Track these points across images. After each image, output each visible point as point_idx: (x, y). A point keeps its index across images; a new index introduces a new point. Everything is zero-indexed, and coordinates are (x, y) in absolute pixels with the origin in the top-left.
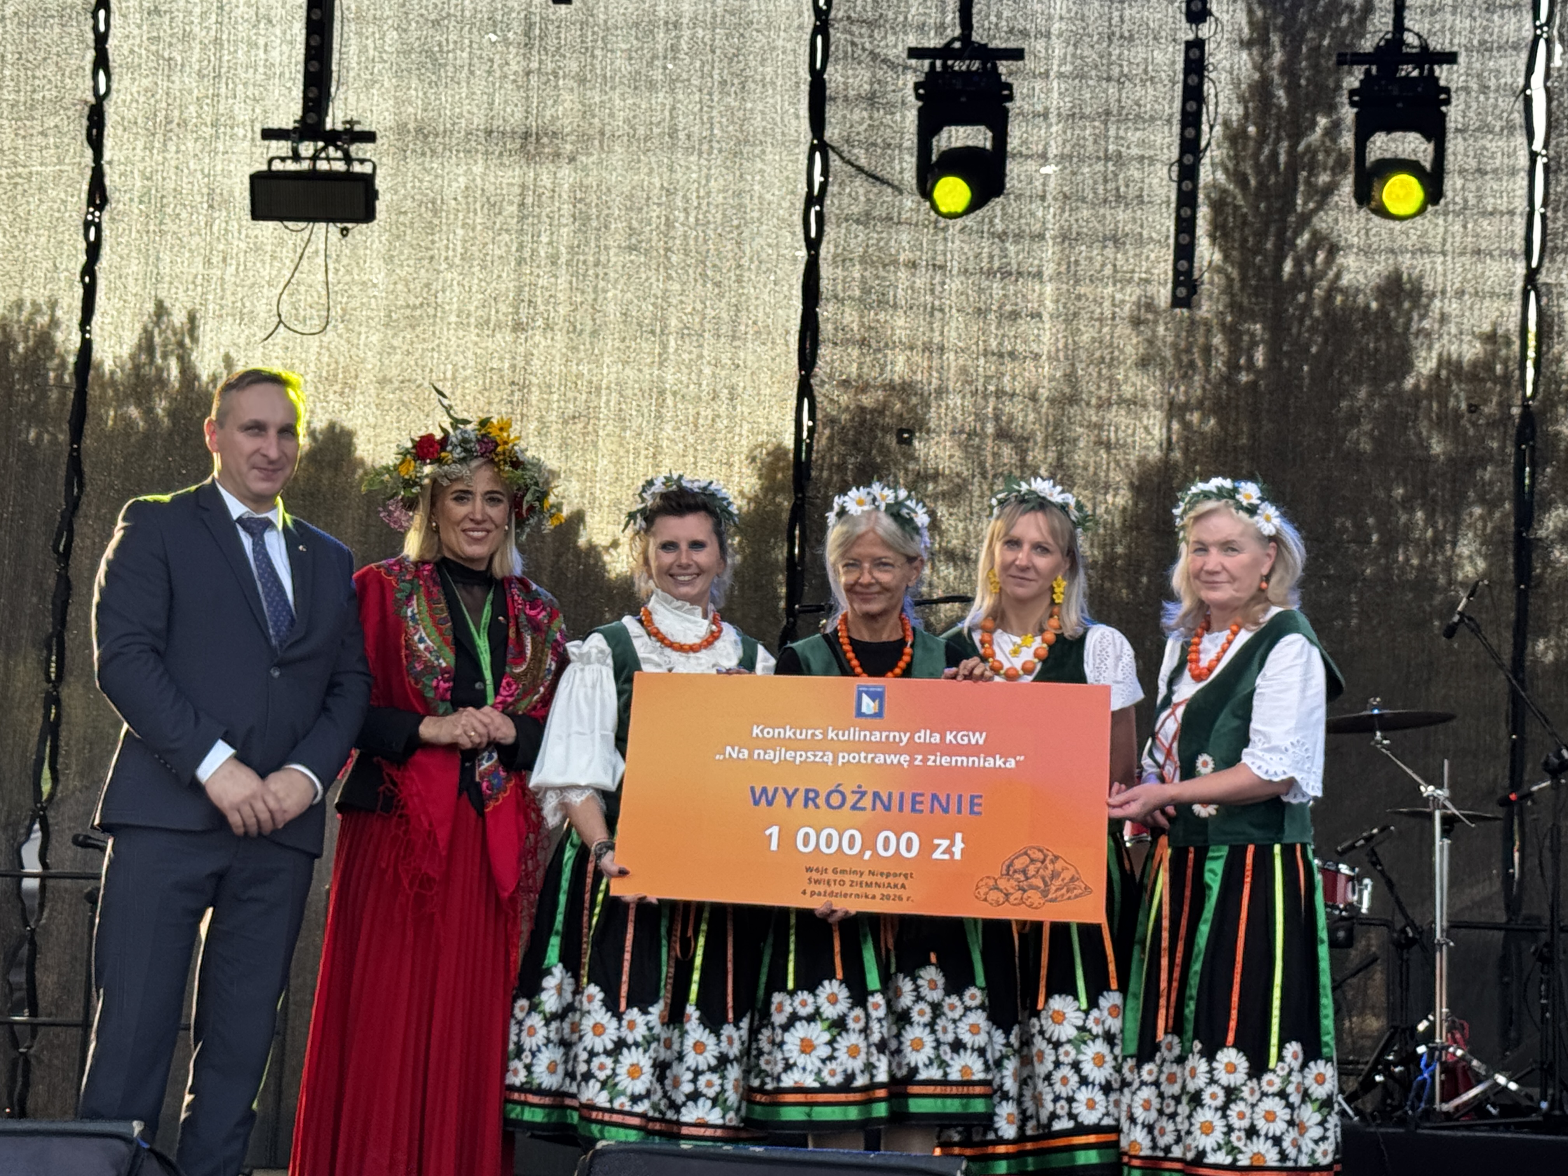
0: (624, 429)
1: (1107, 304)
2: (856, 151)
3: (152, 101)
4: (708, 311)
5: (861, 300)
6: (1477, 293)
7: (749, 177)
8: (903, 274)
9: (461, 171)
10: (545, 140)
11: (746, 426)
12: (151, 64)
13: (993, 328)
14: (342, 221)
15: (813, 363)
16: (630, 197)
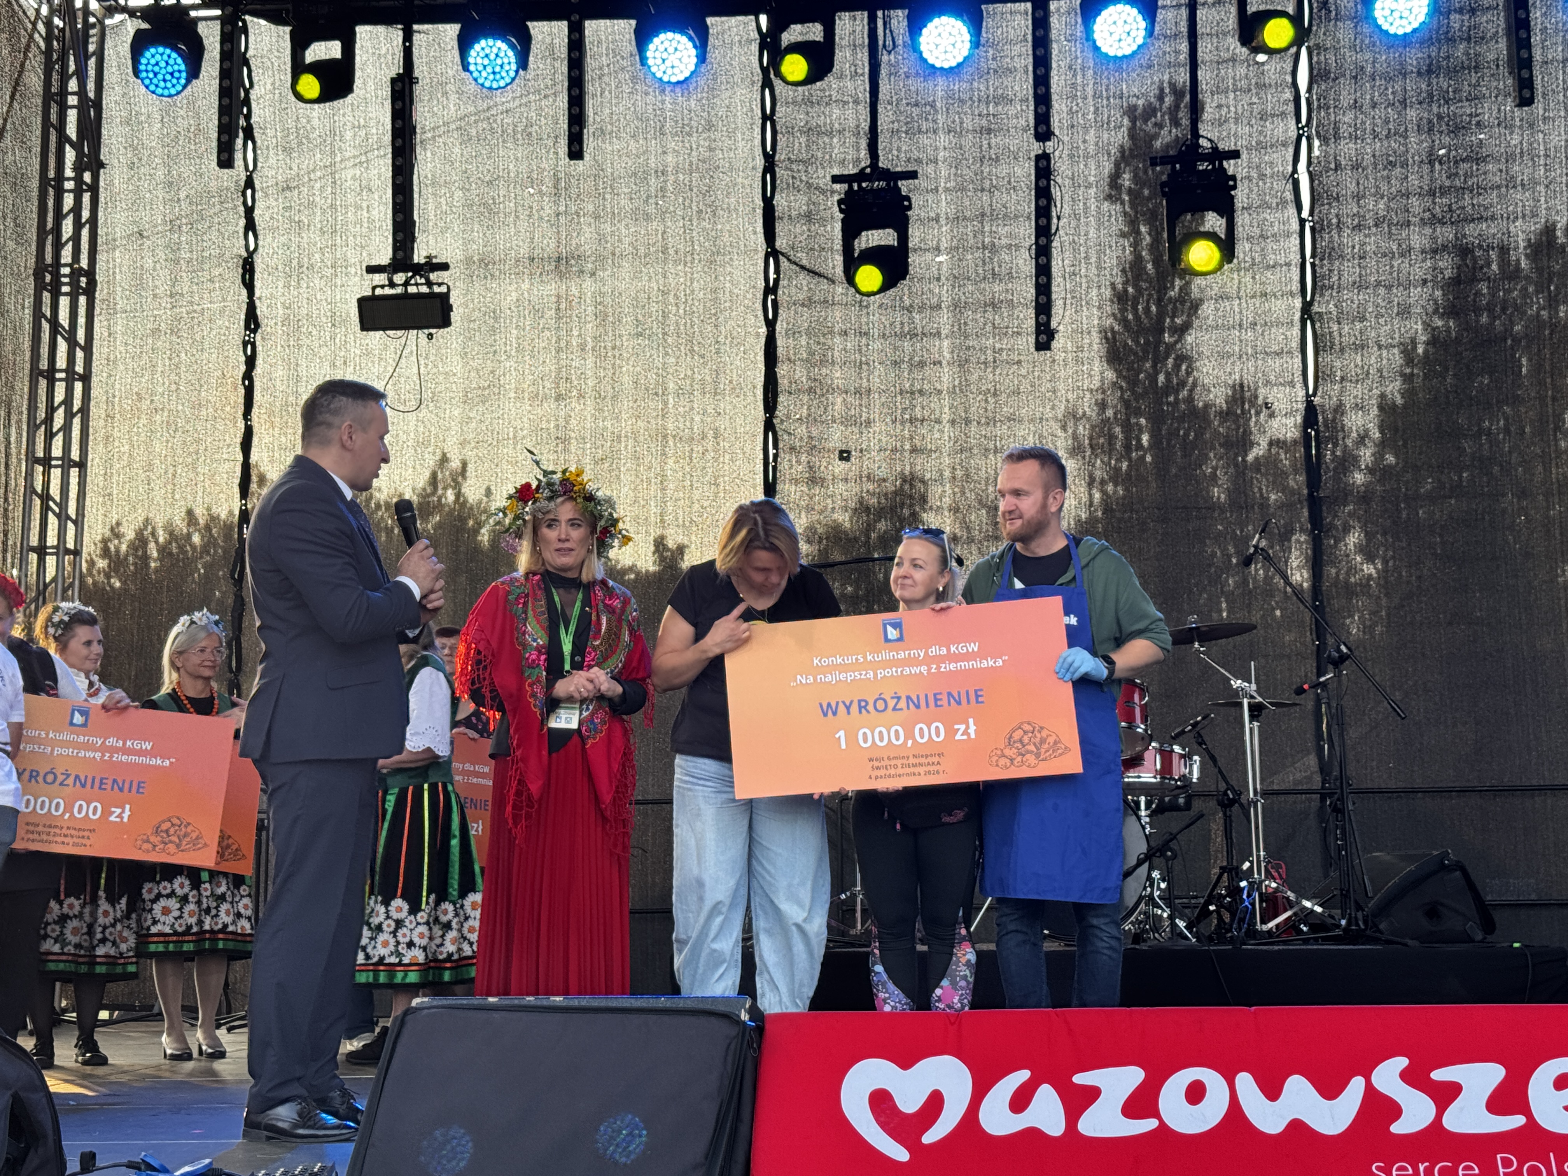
0: (638, 465)
1: (989, 351)
2: (799, 255)
3: (288, 252)
4: (696, 376)
5: (807, 360)
6: (1266, 323)
7: (722, 278)
8: (838, 340)
9: (513, 287)
10: (573, 262)
11: (727, 457)
12: (285, 226)
13: (906, 374)
14: (428, 327)
15: (774, 408)
16: (636, 299)
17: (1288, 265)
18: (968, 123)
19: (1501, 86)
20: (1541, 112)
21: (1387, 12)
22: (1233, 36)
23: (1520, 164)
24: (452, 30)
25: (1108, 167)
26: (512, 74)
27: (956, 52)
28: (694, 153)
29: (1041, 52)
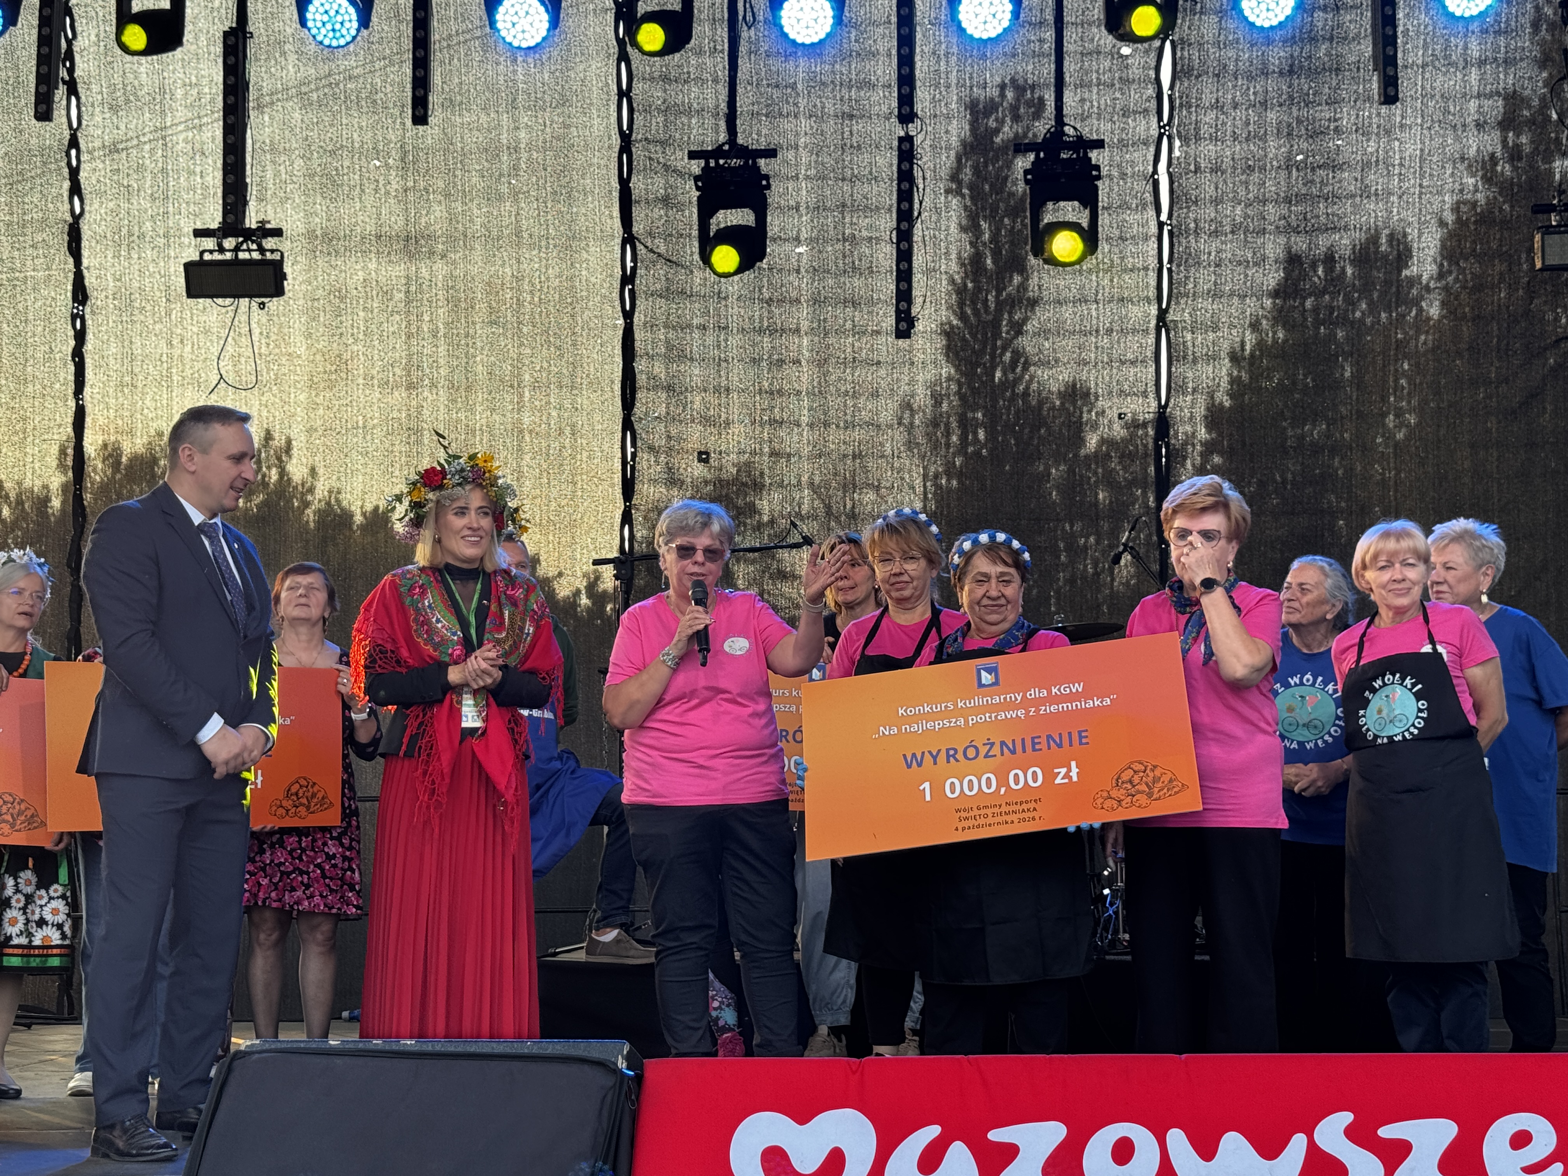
1: (849, 350)
2: (656, 241)
3: (117, 219)
4: (553, 368)
5: (666, 356)
6: (1122, 330)
7: (578, 266)
8: (696, 334)
9: (358, 267)
10: (422, 242)
11: (585, 454)
12: (114, 191)
13: (765, 372)
14: (260, 296)
15: (633, 405)
16: (489, 284)
17: (1146, 269)
18: (830, 108)
19: (1361, 90)
20: (1398, 119)
21: (1254, 4)
22: (1099, 26)
23: (1375, 173)
26: (353, 32)
27: (818, 28)
28: (548, 130)
29: (905, 33)
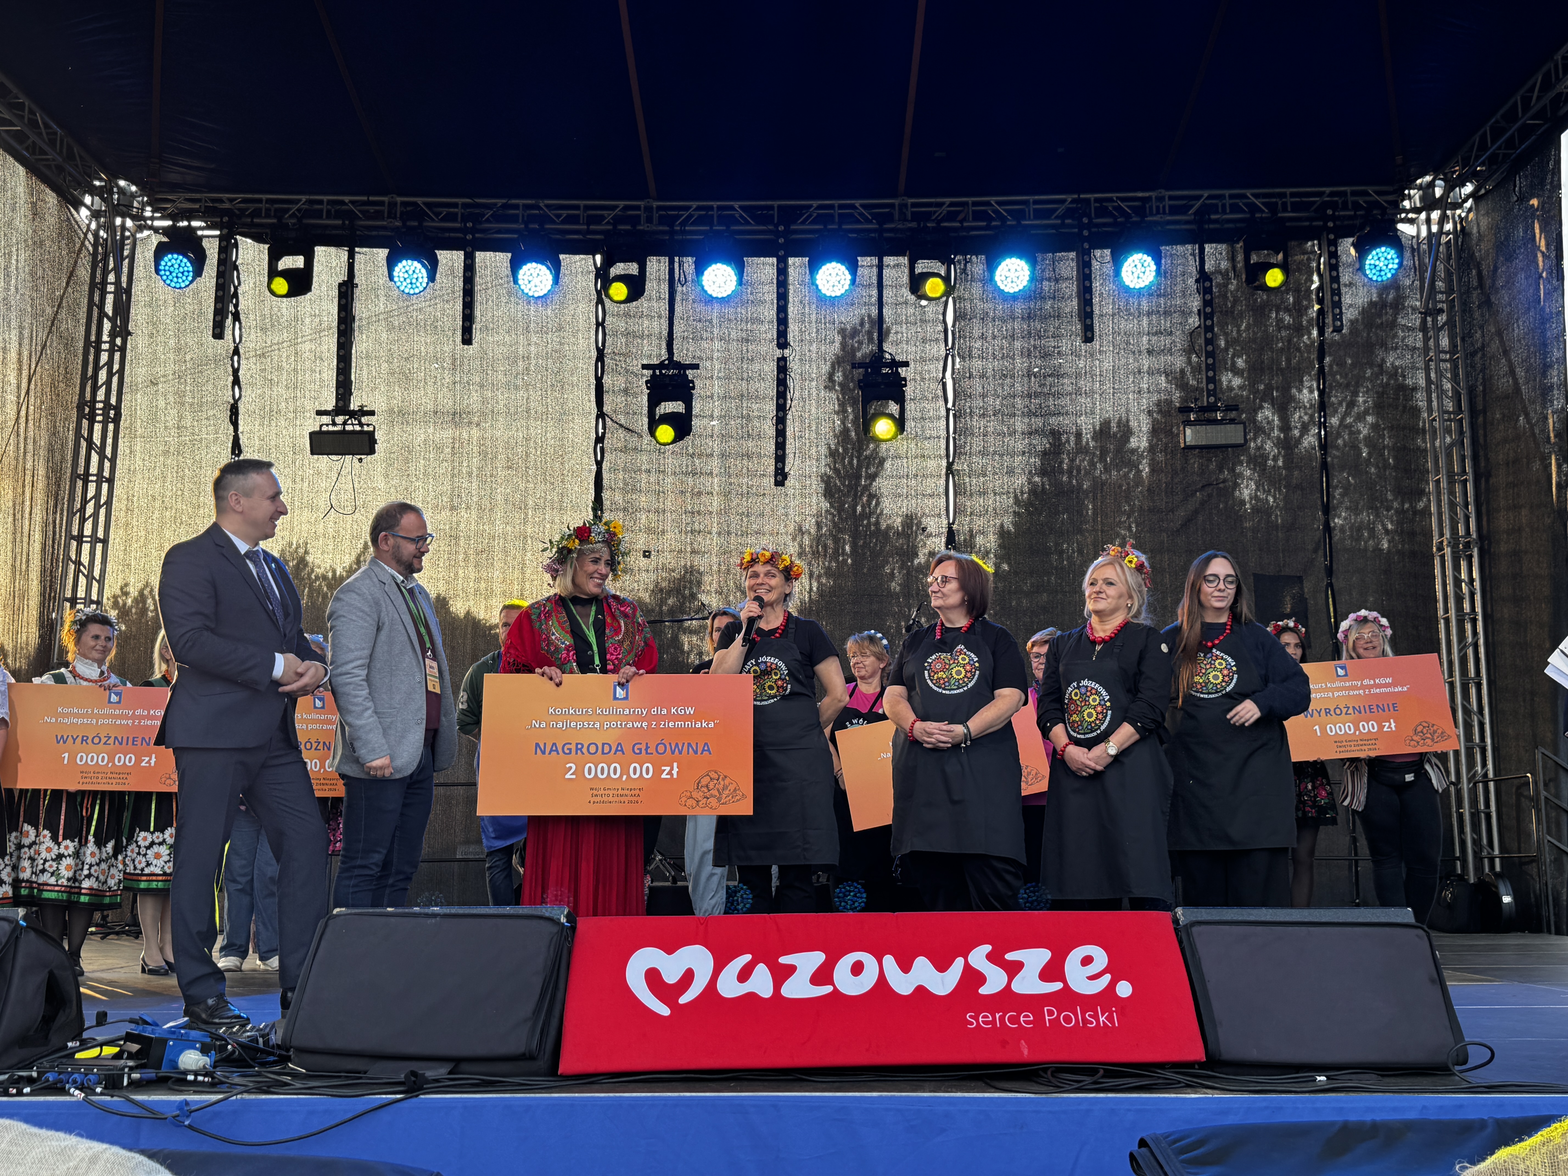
1: (745, 486)
2: (619, 417)
3: (263, 401)
5: (623, 489)
6: (924, 475)
7: (567, 431)
9: (421, 432)
10: (464, 416)
12: (262, 383)
13: (689, 500)
14: (359, 454)
16: (507, 442)
17: (939, 437)
18: (733, 335)
19: (1074, 329)
20: (1098, 347)
21: (1003, 278)
22: (906, 288)
23: (1084, 380)
24: (382, 253)
25: (826, 368)
26: (424, 285)
27: (726, 288)
28: (549, 346)
29: (782, 290)
